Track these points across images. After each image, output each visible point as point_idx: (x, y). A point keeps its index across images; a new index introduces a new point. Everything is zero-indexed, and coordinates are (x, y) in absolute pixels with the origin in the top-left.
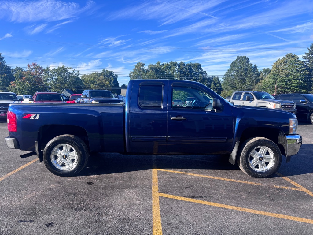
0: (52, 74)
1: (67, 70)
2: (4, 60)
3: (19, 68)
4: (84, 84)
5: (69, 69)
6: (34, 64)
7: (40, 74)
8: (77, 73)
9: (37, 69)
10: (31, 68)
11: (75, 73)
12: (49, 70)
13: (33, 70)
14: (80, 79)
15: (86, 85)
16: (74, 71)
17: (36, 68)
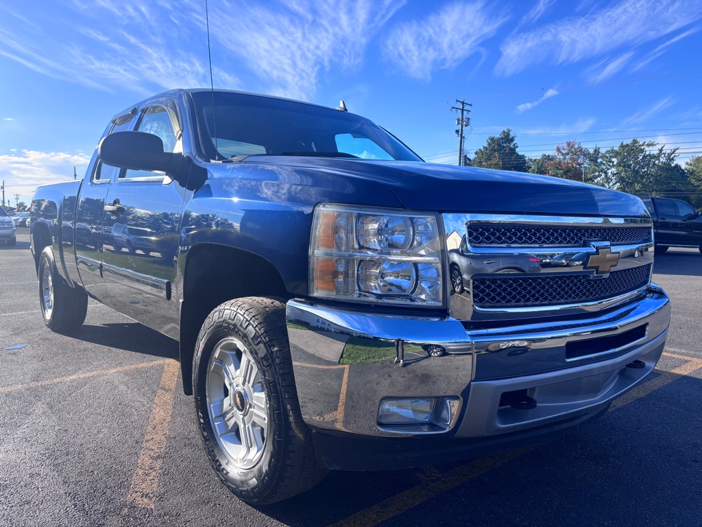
0: (604, 162)
1: (642, 151)
2: (514, 142)
3: (549, 156)
4: (693, 181)
5: (649, 145)
6: (568, 144)
7: (580, 164)
8: (670, 155)
9: (575, 154)
10: (563, 154)
11: (664, 154)
12: (598, 155)
13: (567, 157)
14: (683, 170)
15: (696, 184)
16: (661, 150)
17: (572, 152)
